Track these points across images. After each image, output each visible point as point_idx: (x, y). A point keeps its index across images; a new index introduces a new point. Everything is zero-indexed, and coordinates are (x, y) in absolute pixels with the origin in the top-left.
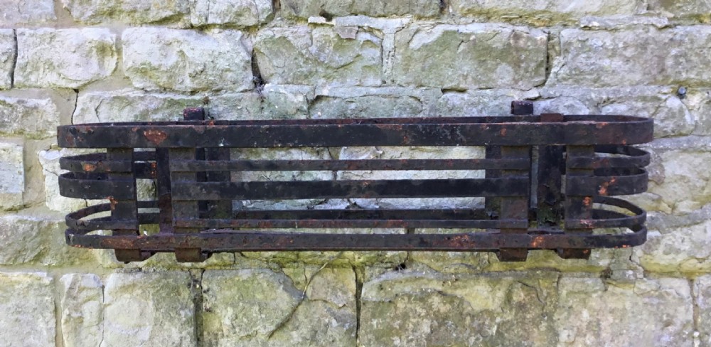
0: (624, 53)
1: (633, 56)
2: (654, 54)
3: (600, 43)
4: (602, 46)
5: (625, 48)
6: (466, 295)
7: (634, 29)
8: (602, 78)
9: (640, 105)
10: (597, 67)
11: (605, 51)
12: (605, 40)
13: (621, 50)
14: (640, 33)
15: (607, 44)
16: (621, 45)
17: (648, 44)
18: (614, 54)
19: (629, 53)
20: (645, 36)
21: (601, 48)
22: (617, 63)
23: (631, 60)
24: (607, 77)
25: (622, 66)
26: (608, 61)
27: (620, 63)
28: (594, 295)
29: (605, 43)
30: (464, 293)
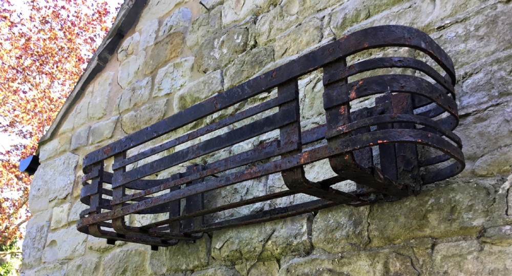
0: (477, 33)
1: (486, 34)
2: (505, 24)
3: (453, 34)
4: (455, 36)
5: (477, 29)
6: (351, 271)
7: (482, 12)
8: (460, 60)
9: (495, 67)
10: (453, 52)
11: (458, 38)
12: (457, 30)
13: (473, 32)
14: (490, 12)
15: (460, 32)
16: (472, 29)
17: (498, 17)
18: (467, 37)
19: (482, 32)
20: (494, 13)
21: (455, 38)
22: (471, 44)
23: (485, 37)
24: (464, 57)
25: (477, 44)
26: (463, 45)
27: (476, 42)
28: (469, 257)
29: (458, 32)
30: (350, 269)
